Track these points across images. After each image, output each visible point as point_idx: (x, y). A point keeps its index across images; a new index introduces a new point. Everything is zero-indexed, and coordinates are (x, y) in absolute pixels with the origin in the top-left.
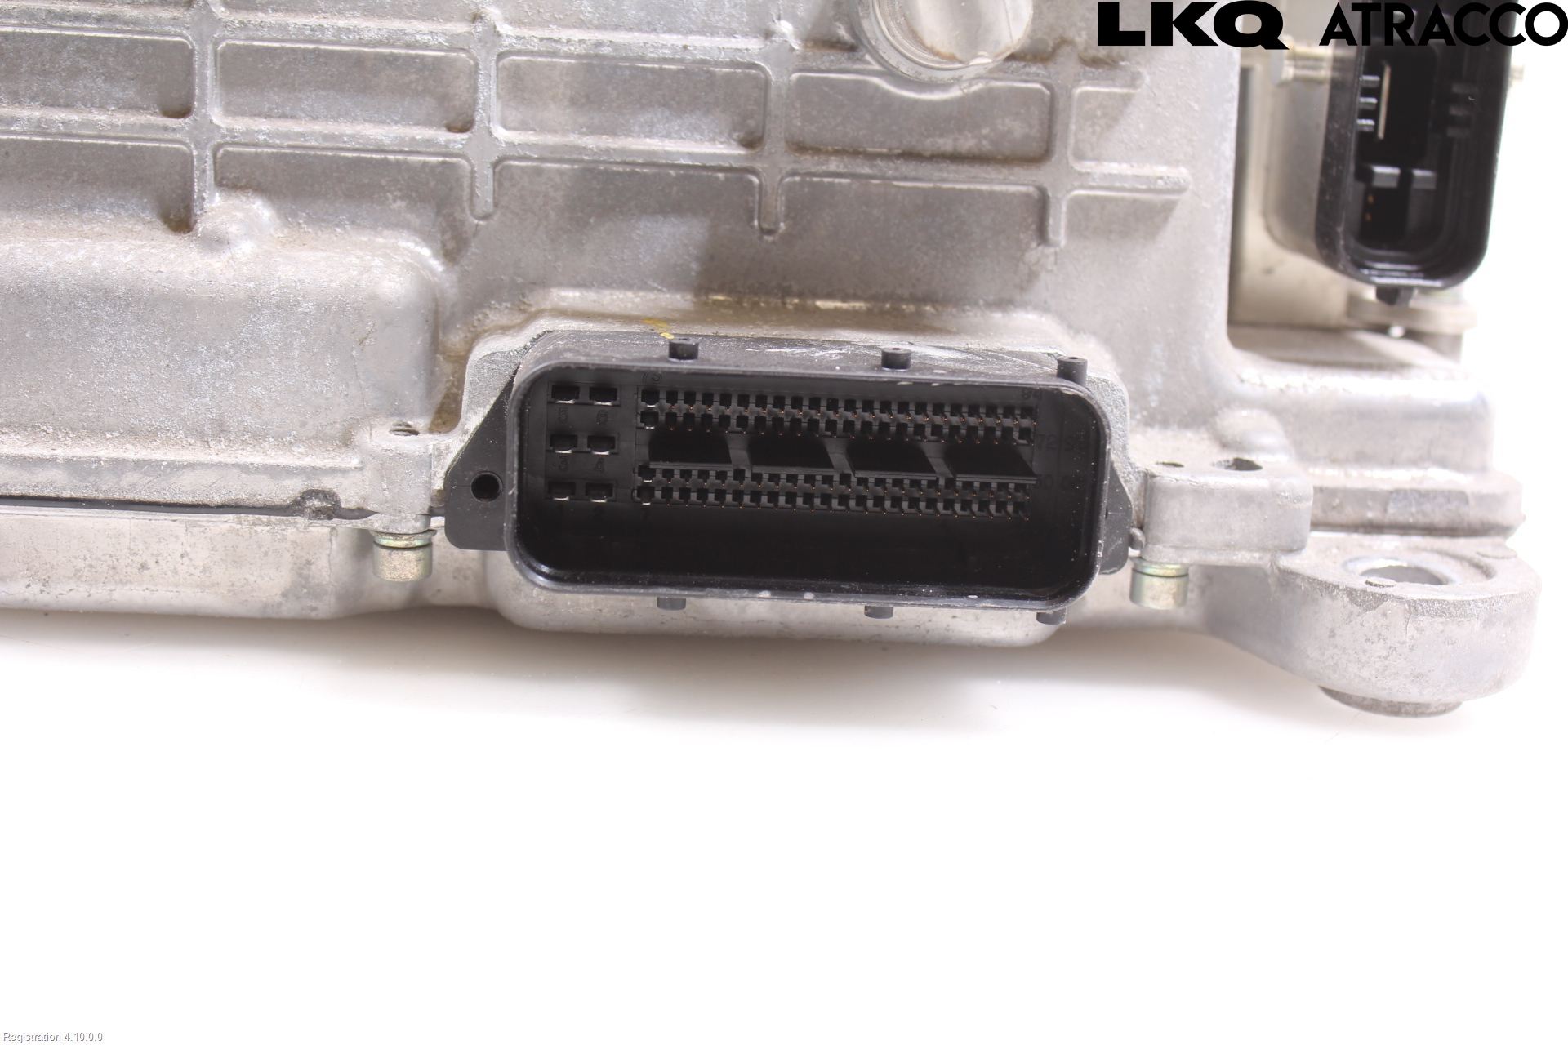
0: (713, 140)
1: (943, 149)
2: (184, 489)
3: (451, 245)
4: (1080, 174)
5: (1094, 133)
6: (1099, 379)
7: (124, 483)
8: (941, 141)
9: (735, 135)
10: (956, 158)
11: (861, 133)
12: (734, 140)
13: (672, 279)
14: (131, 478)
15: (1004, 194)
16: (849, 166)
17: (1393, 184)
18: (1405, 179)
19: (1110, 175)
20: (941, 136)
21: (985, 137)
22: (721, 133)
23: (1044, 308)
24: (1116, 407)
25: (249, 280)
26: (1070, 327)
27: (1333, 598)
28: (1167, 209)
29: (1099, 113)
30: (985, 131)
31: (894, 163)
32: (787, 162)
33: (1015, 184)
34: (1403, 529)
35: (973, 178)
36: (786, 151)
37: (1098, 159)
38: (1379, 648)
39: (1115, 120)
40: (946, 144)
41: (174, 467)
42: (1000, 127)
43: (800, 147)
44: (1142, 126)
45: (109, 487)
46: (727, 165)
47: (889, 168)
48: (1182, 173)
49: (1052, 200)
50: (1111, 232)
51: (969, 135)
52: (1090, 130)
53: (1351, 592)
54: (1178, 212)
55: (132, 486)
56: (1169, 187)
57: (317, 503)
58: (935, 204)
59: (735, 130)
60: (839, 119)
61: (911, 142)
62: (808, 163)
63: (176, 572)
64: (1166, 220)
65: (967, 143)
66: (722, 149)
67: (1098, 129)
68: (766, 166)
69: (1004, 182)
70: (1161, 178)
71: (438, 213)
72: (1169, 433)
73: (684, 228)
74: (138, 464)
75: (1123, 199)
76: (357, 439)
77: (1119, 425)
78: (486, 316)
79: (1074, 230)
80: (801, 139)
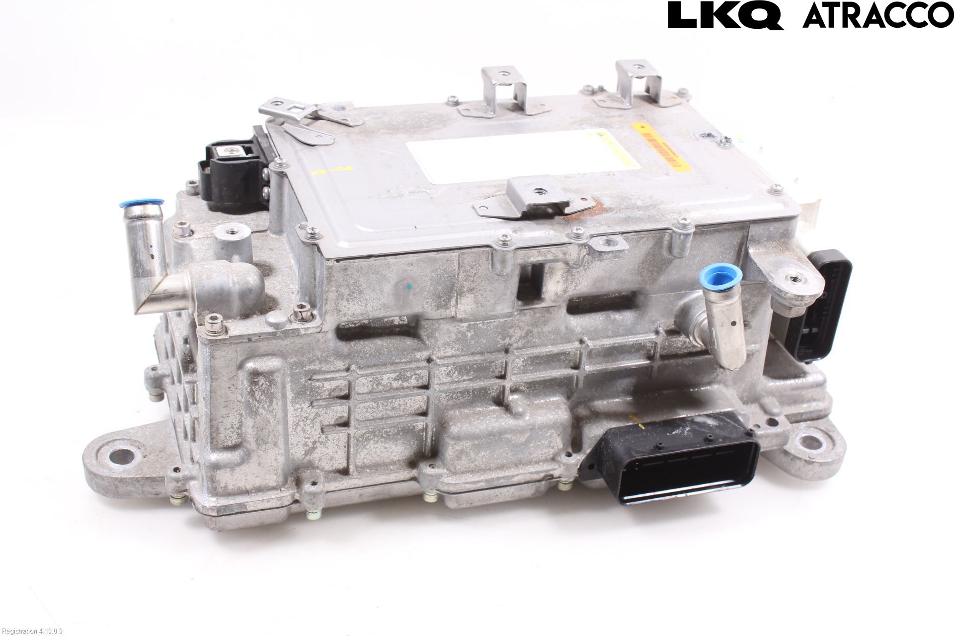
0: (641, 361)
2: (516, 480)
3: (569, 395)
7: (500, 482)
9: (646, 356)
12: (646, 360)
13: (626, 392)
14: (502, 481)
17: (807, 332)
18: (811, 330)
22: (643, 359)
23: (719, 382)
25: (530, 425)
27: (800, 461)
32: (659, 362)
34: (805, 420)
36: (660, 360)
38: (812, 473)
41: (513, 476)
45: (496, 484)
46: (644, 366)
53: (806, 461)
55: (502, 483)
57: (548, 477)
63: (505, 495)
66: (644, 362)
68: (654, 364)
71: (567, 387)
72: (748, 406)
73: (630, 380)
74: (503, 478)
76: (556, 458)
78: (577, 410)
80: (662, 354)
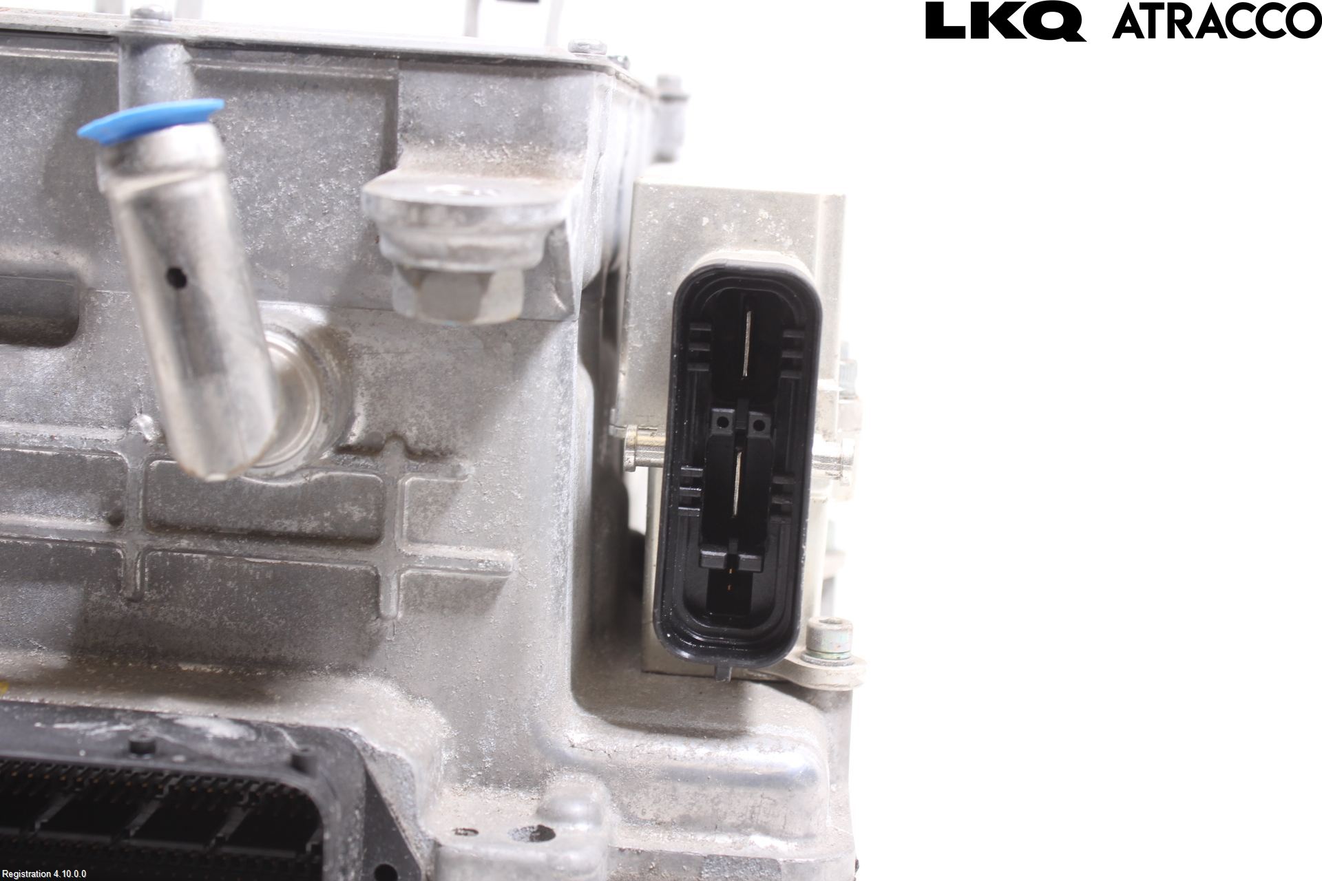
0: (84, 518)
1: (289, 529)
4: (408, 556)
5: (426, 517)
6: (388, 754)
8: (287, 522)
9: (104, 514)
10: (300, 538)
11: (215, 514)
12: (103, 517)
15: (346, 572)
16: (199, 545)
17: (720, 565)
18: (732, 561)
19: (435, 557)
20: (287, 518)
21: (327, 520)
22: (92, 511)
23: (384, 674)
24: (406, 780)
26: (409, 692)
28: (496, 587)
29: (430, 500)
30: (327, 514)
31: (238, 542)
32: (143, 540)
33: (349, 562)
35: (310, 557)
36: (142, 530)
37: (429, 542)
39: (445, 506)
40: (292, 526)
42: (341, 511)
43: (159, 526)
44: (469, 512)
46: (91, 541)
47: (235, 547)
48: (509, 557)
49: (383, 579)
50: (443, 607)
51: (312, 518)
52: (423, 515)
54: (506, 591)
56: (489, 569)
58: (284, 578)
59: (104, 509)
60: (196, 501)
61: (260, 522)
62: (164, 541)
64: (494, 597)
65: (310, 526)
66: (91, 526)
67: (429, 514)
68: (125, 543)
69: (339, 561)
70: (482, 561)
75: (454, 579)
77: (409, 796)
79: (411, 604)
80: (162, 518)
